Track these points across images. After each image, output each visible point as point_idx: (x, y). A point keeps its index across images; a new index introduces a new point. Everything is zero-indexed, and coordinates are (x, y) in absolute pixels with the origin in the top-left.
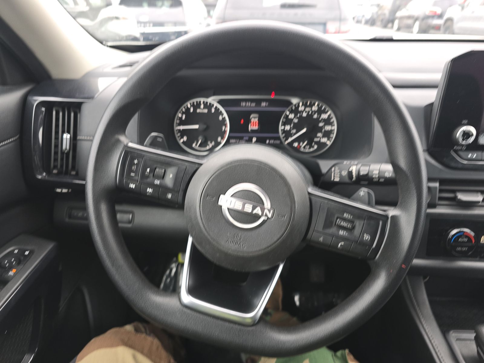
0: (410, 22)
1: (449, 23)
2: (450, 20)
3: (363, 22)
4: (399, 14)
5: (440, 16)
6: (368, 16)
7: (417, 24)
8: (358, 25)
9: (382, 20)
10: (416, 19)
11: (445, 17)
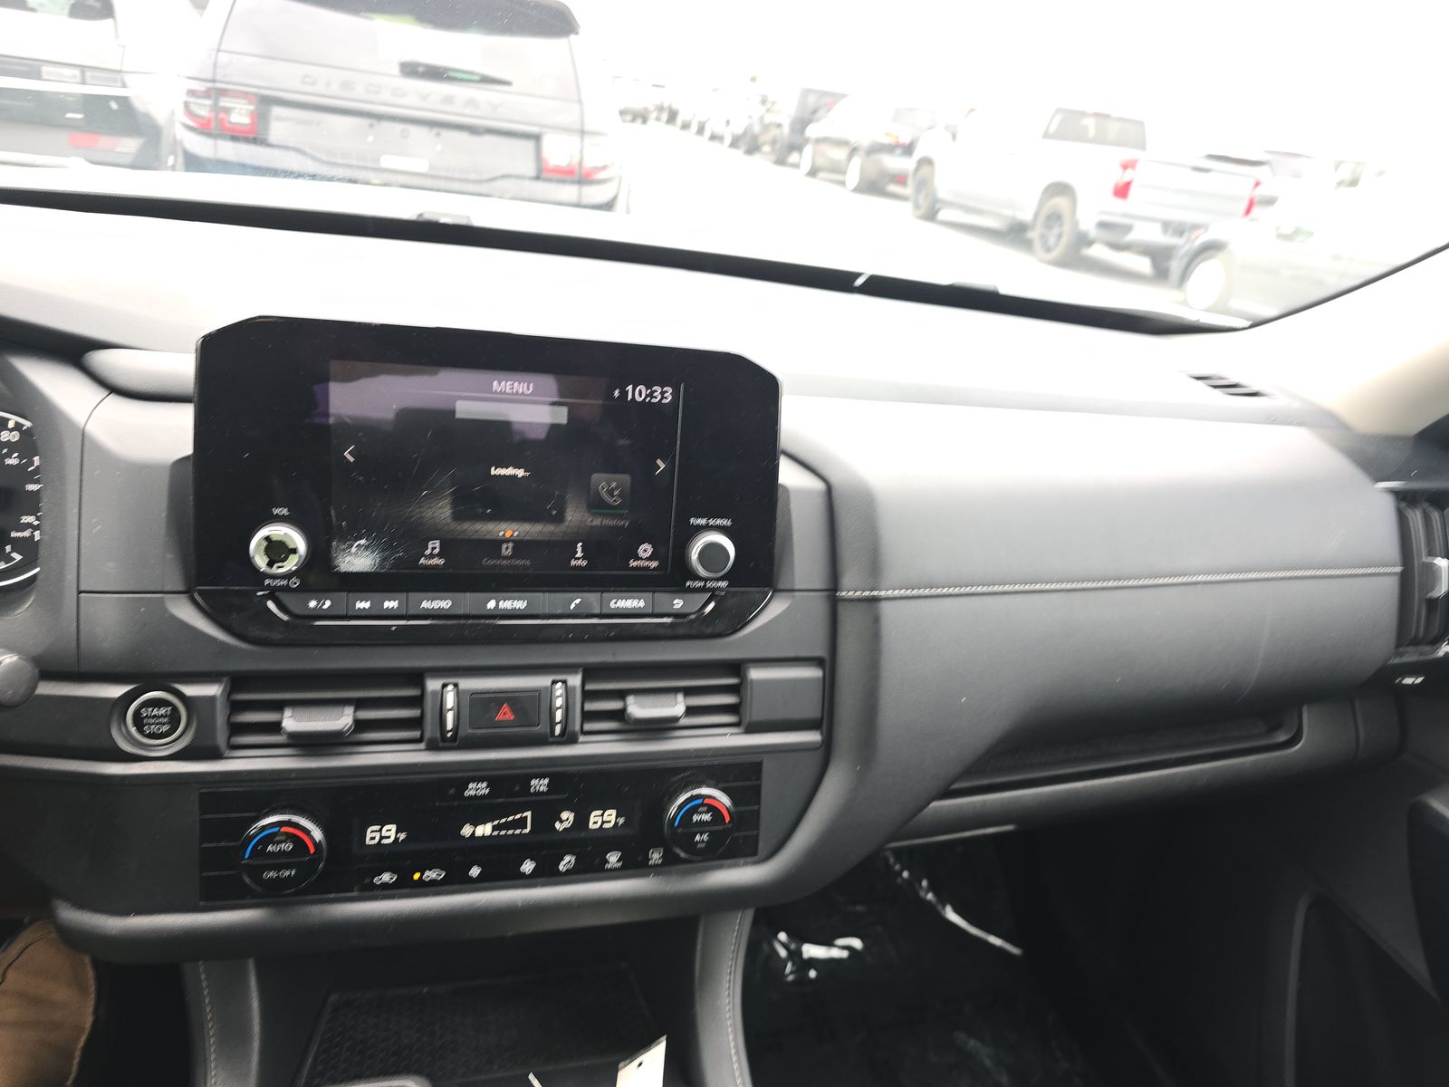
0: (839, 154)
1: (925, 170)
2: (926, 162)
3: (728, 140)
4: (812, 131)
5: (908, 149)
6: (738, 129)
7: (857, 162)
8: (715, 144)
9: (774, 142)
10: (854, 151)
11: (918, 154)
